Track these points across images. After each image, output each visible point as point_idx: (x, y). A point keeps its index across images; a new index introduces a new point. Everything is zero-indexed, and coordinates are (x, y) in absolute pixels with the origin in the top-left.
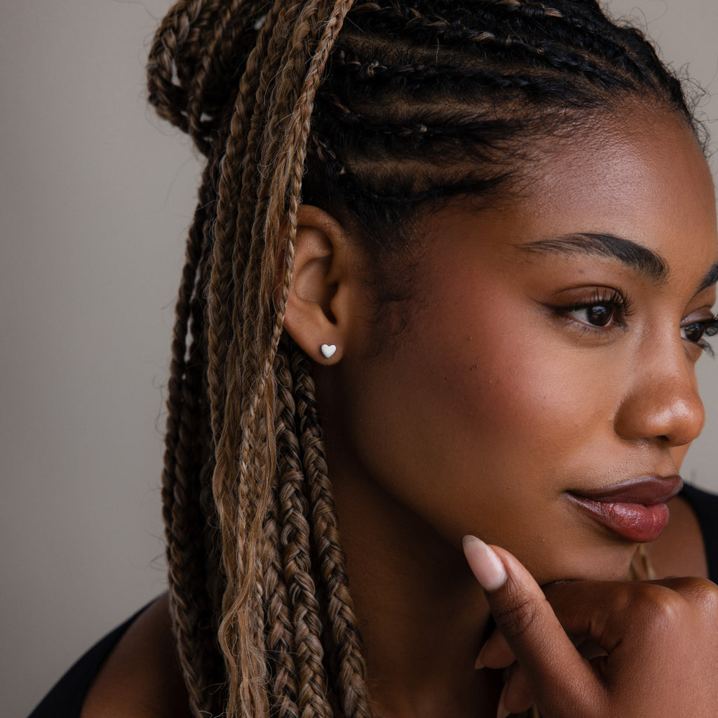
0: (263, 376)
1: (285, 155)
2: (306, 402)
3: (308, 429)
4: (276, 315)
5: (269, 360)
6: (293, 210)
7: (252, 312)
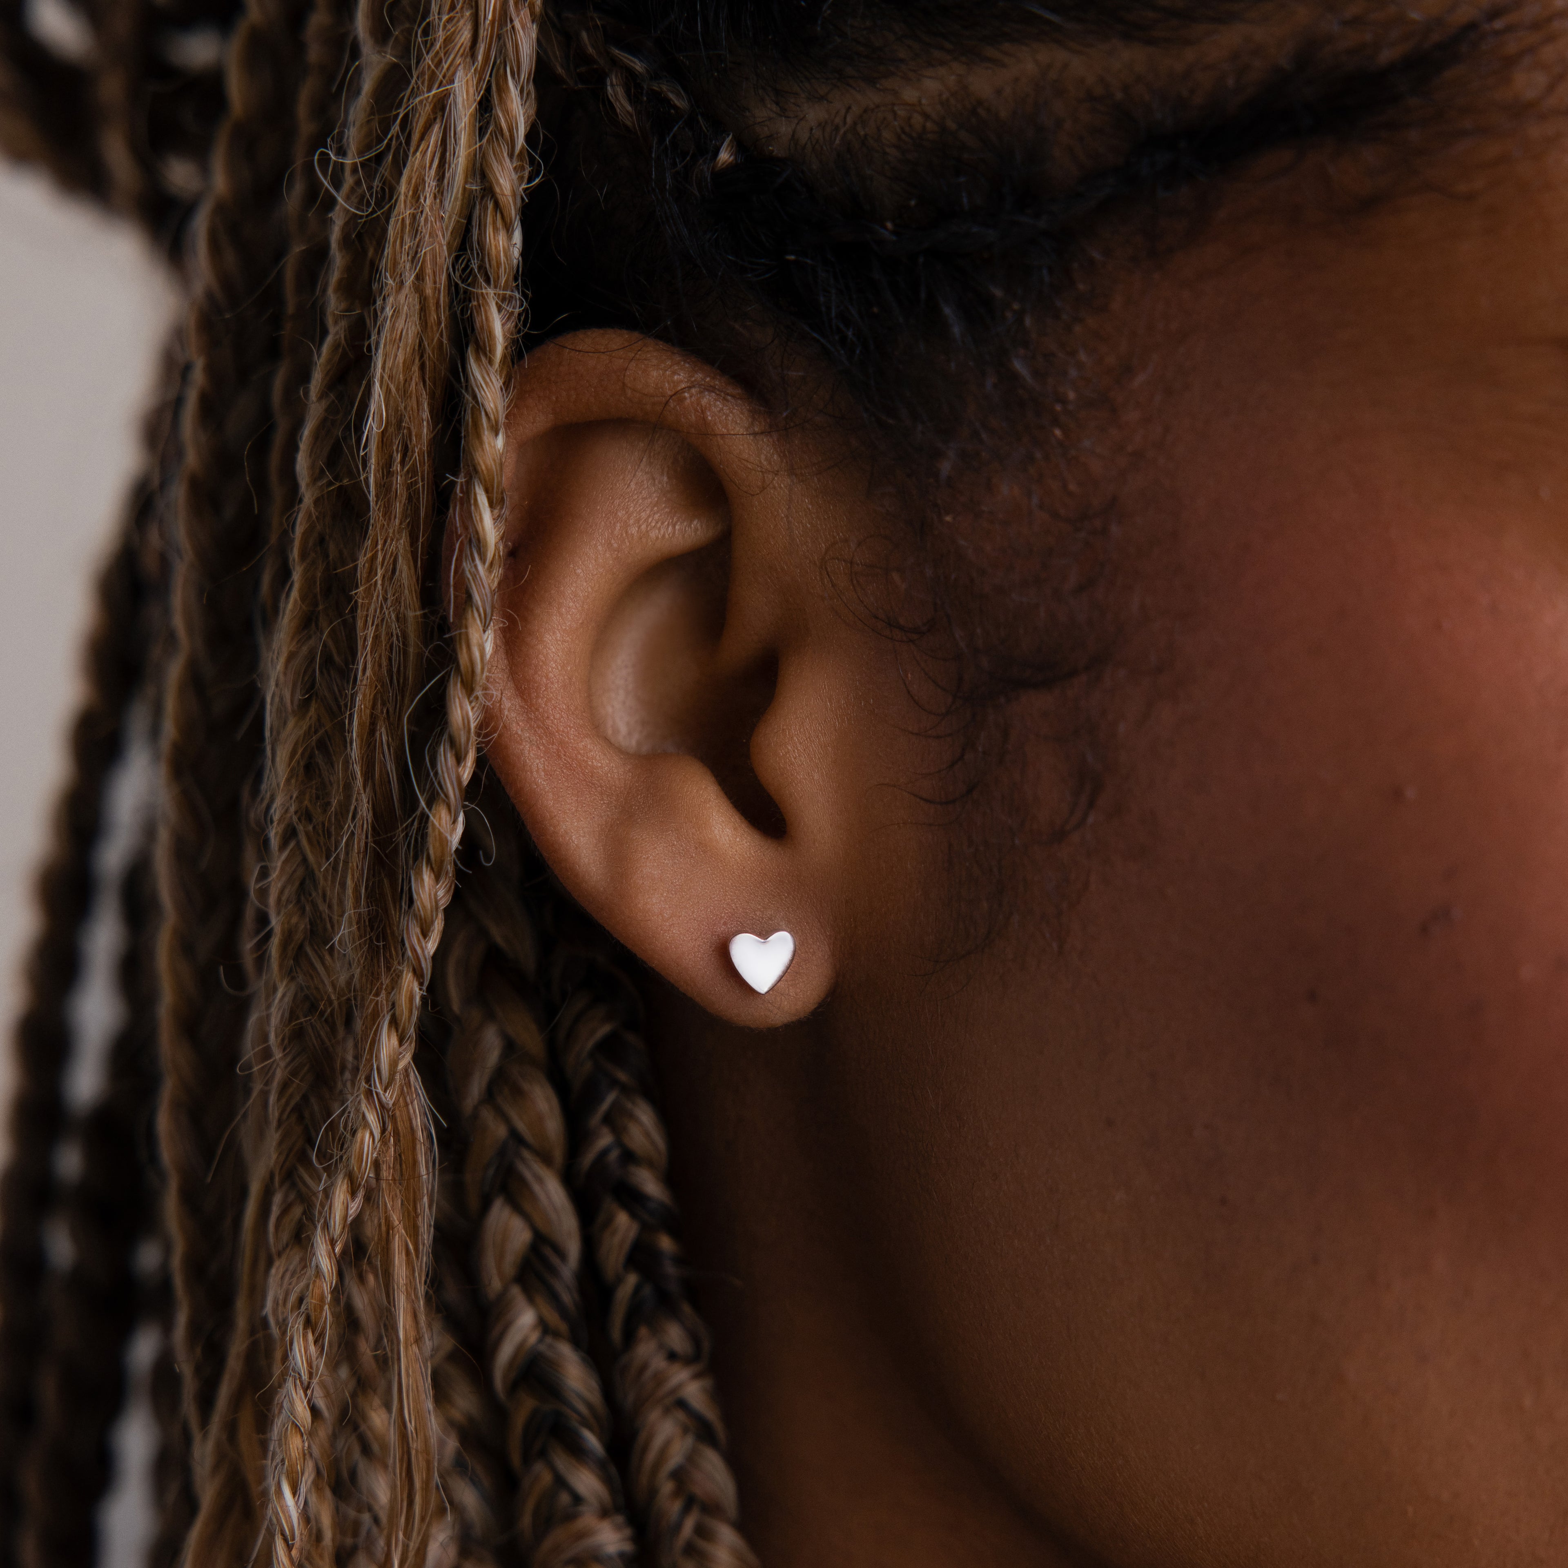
0: (369, 1093)
1: (441, 106)
2: (633, 1215)
3: (643, 1331)
4: (424, 819)
5: (394, 1022)
6: (484, 350)
7: (306, 816)
